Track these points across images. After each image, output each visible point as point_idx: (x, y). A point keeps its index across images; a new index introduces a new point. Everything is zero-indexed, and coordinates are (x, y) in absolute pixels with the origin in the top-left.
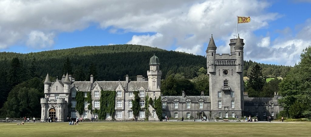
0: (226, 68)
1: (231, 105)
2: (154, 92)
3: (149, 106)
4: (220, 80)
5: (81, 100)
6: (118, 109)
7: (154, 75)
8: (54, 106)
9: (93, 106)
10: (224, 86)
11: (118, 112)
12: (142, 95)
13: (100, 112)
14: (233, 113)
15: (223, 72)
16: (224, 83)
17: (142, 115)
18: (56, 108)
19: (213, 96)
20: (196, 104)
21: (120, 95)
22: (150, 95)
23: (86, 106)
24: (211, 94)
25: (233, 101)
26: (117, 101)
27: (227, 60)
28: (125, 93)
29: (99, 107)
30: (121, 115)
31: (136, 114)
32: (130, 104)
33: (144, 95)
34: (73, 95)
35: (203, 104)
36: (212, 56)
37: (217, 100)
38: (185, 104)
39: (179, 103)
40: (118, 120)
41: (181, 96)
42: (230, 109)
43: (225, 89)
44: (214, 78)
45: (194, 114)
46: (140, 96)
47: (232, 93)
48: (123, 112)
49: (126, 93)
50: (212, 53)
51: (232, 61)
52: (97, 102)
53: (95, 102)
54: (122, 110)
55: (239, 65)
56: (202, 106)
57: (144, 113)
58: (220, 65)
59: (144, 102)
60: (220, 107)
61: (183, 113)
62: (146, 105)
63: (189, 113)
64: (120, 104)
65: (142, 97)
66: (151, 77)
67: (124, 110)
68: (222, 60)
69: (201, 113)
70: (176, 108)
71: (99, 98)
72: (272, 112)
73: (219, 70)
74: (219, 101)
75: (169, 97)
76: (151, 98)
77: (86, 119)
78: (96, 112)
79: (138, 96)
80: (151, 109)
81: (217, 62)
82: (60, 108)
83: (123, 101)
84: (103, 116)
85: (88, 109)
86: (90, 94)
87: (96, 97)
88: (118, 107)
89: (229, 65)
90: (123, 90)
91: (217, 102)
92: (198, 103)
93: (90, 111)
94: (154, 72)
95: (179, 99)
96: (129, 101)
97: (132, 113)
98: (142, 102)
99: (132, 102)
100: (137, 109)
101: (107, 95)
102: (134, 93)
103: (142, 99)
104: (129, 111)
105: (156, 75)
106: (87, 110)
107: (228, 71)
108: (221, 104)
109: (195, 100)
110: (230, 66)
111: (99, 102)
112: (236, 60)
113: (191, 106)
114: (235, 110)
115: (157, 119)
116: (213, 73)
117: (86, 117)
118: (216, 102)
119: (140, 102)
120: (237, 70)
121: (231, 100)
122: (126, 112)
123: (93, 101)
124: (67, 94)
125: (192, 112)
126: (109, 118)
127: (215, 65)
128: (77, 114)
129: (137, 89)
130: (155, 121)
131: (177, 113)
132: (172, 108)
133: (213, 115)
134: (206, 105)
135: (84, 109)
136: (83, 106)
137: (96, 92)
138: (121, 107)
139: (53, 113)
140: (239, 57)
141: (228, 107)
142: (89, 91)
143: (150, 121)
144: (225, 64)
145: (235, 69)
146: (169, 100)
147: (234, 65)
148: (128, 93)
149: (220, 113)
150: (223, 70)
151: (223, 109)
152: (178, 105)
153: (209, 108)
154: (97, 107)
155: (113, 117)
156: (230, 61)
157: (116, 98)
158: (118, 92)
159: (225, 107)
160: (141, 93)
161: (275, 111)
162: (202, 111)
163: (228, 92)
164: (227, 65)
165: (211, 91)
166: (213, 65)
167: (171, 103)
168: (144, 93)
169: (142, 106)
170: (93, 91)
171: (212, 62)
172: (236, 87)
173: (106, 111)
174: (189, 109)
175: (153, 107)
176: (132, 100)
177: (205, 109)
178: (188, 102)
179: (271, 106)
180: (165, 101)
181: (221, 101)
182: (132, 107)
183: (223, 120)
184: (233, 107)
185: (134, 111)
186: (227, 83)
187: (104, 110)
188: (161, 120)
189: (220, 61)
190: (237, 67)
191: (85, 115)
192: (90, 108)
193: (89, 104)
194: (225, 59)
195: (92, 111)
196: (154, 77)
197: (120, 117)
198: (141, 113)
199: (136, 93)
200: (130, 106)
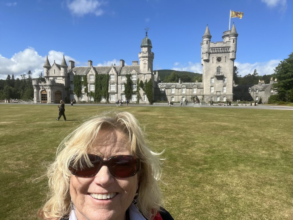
0: (219, 55)
1: (223, 90)
2: (145, 74)
3: (140, 89)
4: (214, 67)
5: (77, 83)
6: (111, 92)
7: (145, 57)
8: (45, 88)
9: (89, 89)
10: (217, 72)
11: (111, 95)
12: (134, 78)
13: (95, 95)
14: (224, 97)
15: (217, 59)
16: (217, 70)
17: (134, 98)
18: (46, 90)
19: (206, 83)
20: (190, 89)
21: (113, 79)
22: (141, 77)
23: (83, 90)
24: (205, 79)
25: (224, 86)
26: (111, 85)
27: (221, 47)
28: (117, 77)
29: (94, 90)
30: (115, 98)
31: (129, 97)
32: (123, 87)
33: (136, 78)
34: (71, 78)
35: (197, 89)
36: (207, 44)
37: (210, 85)
38: (180, 89)
39: (176, 88)
40: (112, 102)
41: (178, 83)
42: (222, 94)
43: (218, 75)
44: (208, 66)
45: (188, 98)
46: (132, 79)
47: (224, 79)
48: (116, 95)
49: (119, 76)
50: (207, 41)
51: (226, 48)
52: (92, 85)
53: (90, 85)
54: (115, 93)
55: (233, 51)
56: (196, 91)
57: (136, 96)
58: (214, 53)
59: (136, 85)
60: (212, 92)
61: (179, 97)
62: (138, 88)
63: (184, 97)
64: (113, 87)
65: (134, 81)
66: (142, 59)
67: (117, 93)
68: (216, 48)
69: (194, 97)
70: (173, 92)
71: (94, 82)
72: (257, 97)
73: (213, 58)
74: (211, 86)
75: (168, 83)
76: (142, 81)
77: (83, 101)
78: (92, 95)
79: (130, 79)
80: (142, 92)
81: (211, 50)
82: (50, 90)
83: (116, 84)
84: (98, 99)
85: (85, 91)
86: (85, 77)
87: (91, 80)
88: (111, 90)
89: (222, 53)
90: (115, 74)
91: (210, 87)
92: (192, 88)
93: (86, 94)
94: (145, 53)
95: (176, 85)
96: (122, 84)
97: (125, 96)
98: (134, 85)
99: (124, 86)
100: (129, 92)
101: (101, 79)
102: (126, 77)
103: (134, 82)
104: (122, 94)
105: (146, 57)
106: (84, 93)
107: (222, 58)
108: (213, 89)
109: (189, 86)
110: (224, 53)
111: (94, 86)
112: (230, 47)
113: (186, 91)
114: (227, 94)
115: (148, 102)
116: (207, 61)
117: (83, 100)
118: (208, 88)
119: (133, 85)
120: (230, 57)
121: (223, 85)
122: (119, 95)
123: (89, 84)
124: (63, 77)
125: (186, 97)
126: (104, 100)
127: (209, 53)
128: (75, 97)
129: (130, 73)
130: (145, 104)
131: (173, 97)
132: (170, 93)
133: (205, 99)
134: (199, 90)
135: (81, 92)
136: (81, 89)
137: (91, 76)
138: (114, 90)
139: (44, 95)
140: (233, 44)
141: (220, 92)
142: (85, 74)
143: (141, 104)
144: (218, 52)
145: (229, 55)
146: (167, 86)
147: (228, 52)
148: (121, 76)
149: (212, 97)
150: (217, 57)
151: (215, 93)
152: (175, 91)
153: (202, 93)
154: (92, 90)
155: (107, 100)
156: (224, 48)
157: (109, 82)
158: (112, 76)
159: (217, 92)
160: (133, 77)
161: (259, 96)
162: (195, 95)
163: (221, 78)
164: (221, 53)
165: (205, 77)
166: (207, 52)
167: (168, 88)
168: (136, 77)
169: (134, 89)
170: (88, 75)
171: (206, 50)
172: (229, 73)
173: (100, 94)
174: (184, 94)
175: (144, 90)
176: (125, 84)
177: (198, 94)
178: (184, 88)
179: (256, 91)
180: (164, 86)
181: (213, 86)
182: (124, 90)
183: (218, 104)
184: (225, 92)
185: (126, 94)
186: (220, 70)
187: (99, 93)
188: (151, 103)
189: (214, 49)
190: (231, 54)
191: (82, 97)
192: (86, 90)
193: (85, 87)
194: (219, 46)
195: (88, 93)
196: (145, 58)
197: (113, 100)
198: (133, 96)
199: (129, 76)
200: (123, 89)
